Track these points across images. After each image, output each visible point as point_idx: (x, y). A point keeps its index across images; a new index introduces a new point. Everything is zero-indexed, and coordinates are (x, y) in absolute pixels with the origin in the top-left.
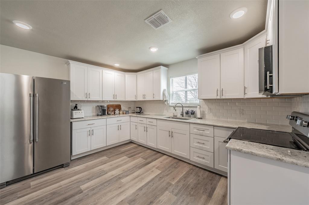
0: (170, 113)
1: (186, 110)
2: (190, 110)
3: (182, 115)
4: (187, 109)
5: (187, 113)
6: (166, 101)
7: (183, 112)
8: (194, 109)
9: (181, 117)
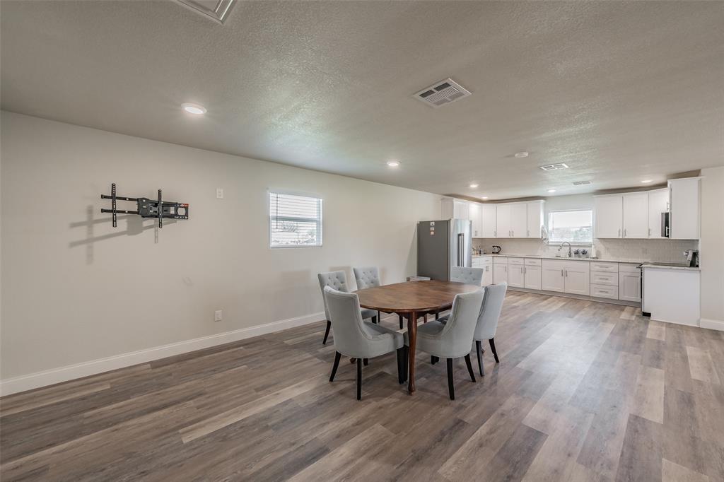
0: (551, 253)
1: (574, 249)
2: (581, 249)
3: (570, 256)
4: (577, 249)
5: (577, 253)
6: (545, 239)
7: (570, 252)
8: (586, 249)
9: (568, 257)
